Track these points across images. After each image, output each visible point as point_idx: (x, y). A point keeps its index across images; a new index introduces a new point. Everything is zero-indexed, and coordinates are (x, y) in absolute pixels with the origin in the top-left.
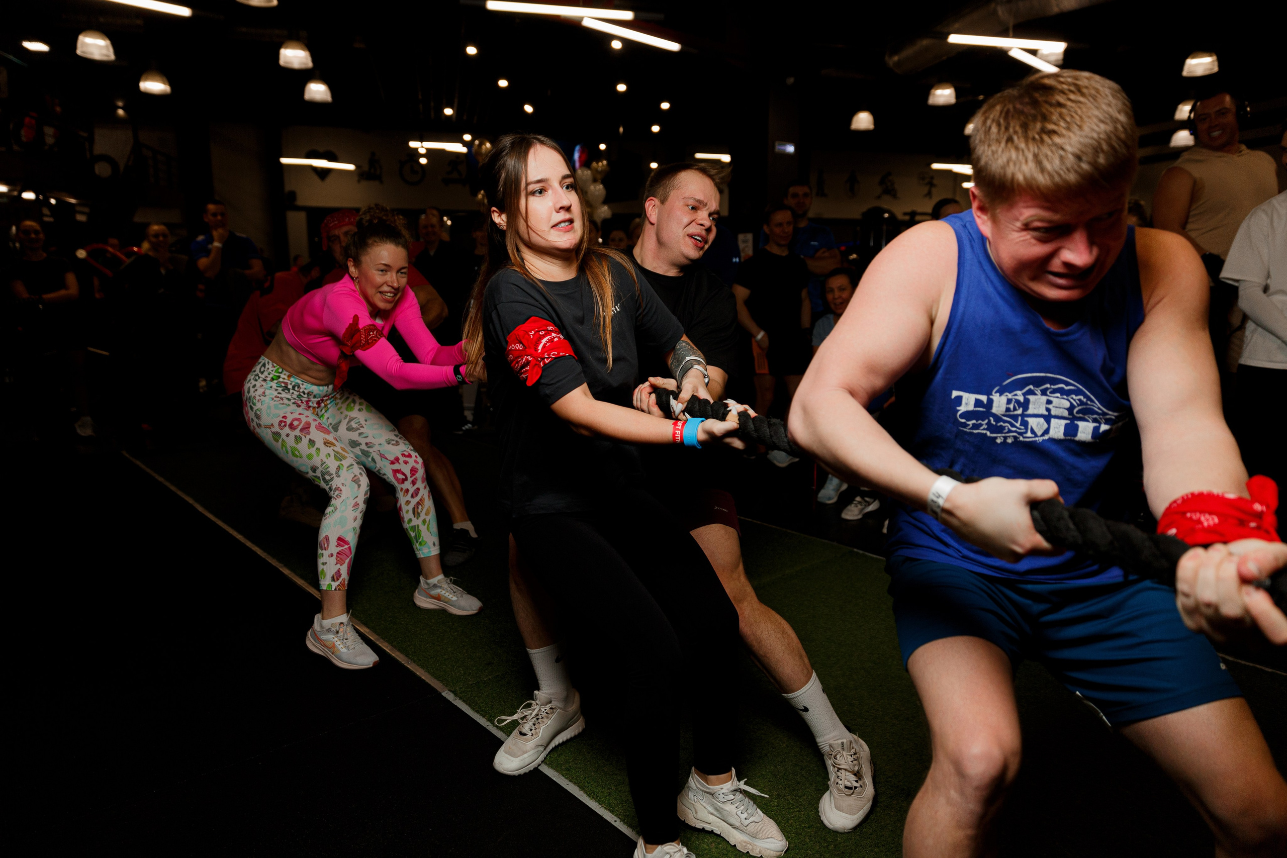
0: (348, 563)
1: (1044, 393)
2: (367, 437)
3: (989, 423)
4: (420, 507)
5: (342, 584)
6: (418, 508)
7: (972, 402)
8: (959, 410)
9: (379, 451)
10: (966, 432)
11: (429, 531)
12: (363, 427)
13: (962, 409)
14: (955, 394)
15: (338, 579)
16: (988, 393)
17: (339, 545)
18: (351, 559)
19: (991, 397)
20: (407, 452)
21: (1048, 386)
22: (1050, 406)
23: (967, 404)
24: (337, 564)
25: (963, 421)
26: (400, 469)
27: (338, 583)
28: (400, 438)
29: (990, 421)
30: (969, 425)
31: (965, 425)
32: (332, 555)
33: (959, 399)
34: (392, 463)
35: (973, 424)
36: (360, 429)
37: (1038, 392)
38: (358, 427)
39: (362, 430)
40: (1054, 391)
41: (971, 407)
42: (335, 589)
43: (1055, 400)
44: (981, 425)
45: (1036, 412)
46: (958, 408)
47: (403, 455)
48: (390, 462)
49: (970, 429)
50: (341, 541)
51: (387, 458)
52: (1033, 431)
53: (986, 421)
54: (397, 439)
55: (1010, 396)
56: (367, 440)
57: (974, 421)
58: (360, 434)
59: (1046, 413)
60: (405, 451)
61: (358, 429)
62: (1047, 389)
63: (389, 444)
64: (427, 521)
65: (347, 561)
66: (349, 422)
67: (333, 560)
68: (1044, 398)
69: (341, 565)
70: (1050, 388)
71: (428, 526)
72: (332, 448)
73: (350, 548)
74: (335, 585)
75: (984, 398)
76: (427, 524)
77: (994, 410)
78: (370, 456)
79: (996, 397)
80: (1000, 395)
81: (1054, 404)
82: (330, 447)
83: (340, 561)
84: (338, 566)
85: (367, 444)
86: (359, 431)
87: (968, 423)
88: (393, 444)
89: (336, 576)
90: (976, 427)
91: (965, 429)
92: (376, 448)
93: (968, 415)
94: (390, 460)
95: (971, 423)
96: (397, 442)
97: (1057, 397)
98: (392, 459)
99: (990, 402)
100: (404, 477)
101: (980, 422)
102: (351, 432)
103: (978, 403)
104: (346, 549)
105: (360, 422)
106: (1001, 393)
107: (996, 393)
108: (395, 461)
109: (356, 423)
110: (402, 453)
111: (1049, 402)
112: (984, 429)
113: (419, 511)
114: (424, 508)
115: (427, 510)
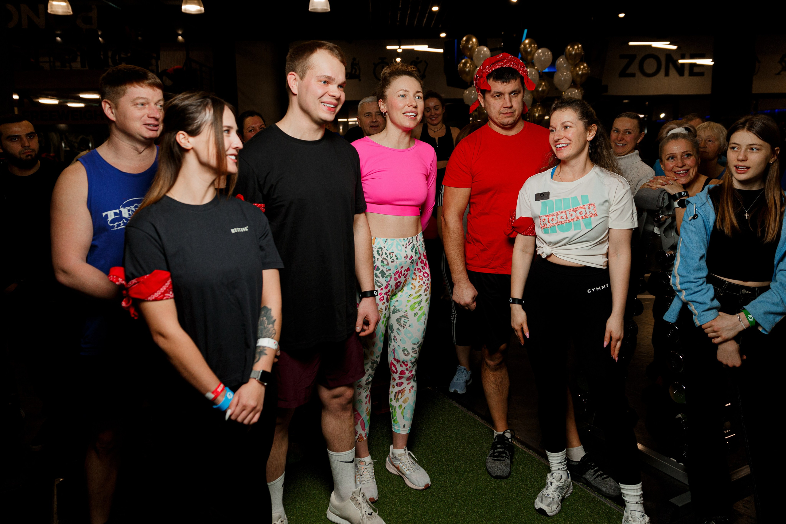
2: (399, 335)
3: (123, 222)
4: (400, 394)
6: (398, 394)
7: (113, 215)
8: (108, 221)
9: (395, 348)
10: (115, 230)
11: (402, 415)
12: (404, 328)
13: (110, 219)
14: (104, 214)
16: (119, 209)
19: (120, 210)
23: (111, 216)
25: (111, 225)
26: (396, 366)
29: (123, 221)
30: (115, 226)
31: (113, 227)
33: (107, 215)
35: (117, 224)
36: (401, 327)
38: (402, 325)
39: (401, 329)
41: (113, 217)
44: (120, 224)
46: (108, 220)
49: (116, 228)
51: (395, 355)
53: (122, 221)
55: (128, 208)
56: (397, 336)
57: (117, 223)
58: (398, 329)
61: (401, 326)
63: (403, 351)
64: (403, 407)
66: (403, 316)
71: (403, 411)
75: (117, 211)
76: (402, 409)
77: (124, 216)
79: (122, 209)
80: (124, 208)
85: (395, 337)
86: (400, 327)
87: (114, 225)
90: (119, 225)
91: (114, 229)
93: (113, 221)
95: (116, 224)
99: (121, 212)
100: (395, 371)
101: (119, 222)
102: (397, 323)
103: (116, 214)
105: (406, 323)
106: (124, 207)
107: (122, 207)
109: (404, 322)
112: (122, 226)
113: (399, 397)
114: (403, 396)
115: (405, 399)
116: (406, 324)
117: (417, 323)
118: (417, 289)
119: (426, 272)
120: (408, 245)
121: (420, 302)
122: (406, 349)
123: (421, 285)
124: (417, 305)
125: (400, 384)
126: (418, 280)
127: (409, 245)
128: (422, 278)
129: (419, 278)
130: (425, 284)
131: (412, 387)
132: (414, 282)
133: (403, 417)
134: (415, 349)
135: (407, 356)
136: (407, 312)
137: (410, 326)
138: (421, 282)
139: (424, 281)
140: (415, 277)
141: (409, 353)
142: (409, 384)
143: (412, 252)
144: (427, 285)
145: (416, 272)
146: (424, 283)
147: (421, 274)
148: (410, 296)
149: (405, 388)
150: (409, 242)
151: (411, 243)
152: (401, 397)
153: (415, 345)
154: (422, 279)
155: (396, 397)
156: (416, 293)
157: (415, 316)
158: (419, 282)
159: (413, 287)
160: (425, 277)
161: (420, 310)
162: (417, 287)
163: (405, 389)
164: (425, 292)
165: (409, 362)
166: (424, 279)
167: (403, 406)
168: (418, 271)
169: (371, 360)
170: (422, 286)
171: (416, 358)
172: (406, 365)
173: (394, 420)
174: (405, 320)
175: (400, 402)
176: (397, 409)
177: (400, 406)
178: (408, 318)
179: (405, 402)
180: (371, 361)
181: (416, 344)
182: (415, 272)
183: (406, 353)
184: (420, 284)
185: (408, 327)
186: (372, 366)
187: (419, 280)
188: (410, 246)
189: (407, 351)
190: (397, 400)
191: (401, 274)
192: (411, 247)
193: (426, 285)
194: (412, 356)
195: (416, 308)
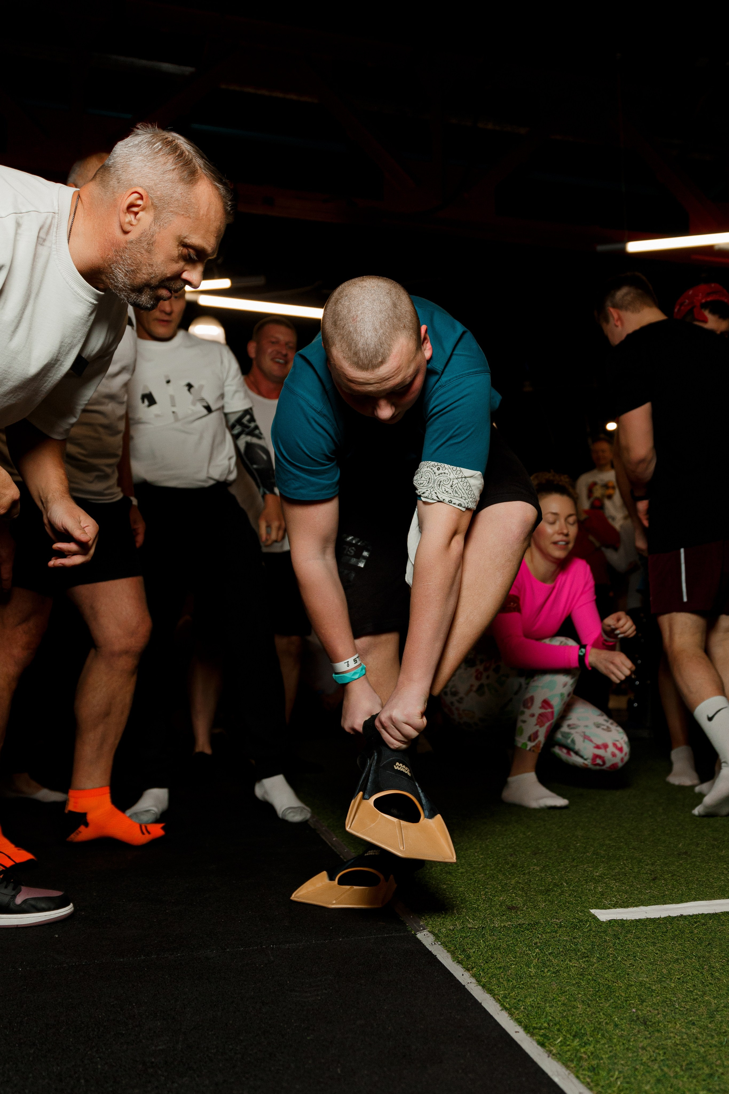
0: (548, 727)
5: (537, 746)
15: (534, 740)
17: (542, 707)
18: (551, 724)
20: (620, 743)
24: (536, 725)
27: (533, 744)
28: (612, 724)
32: (533, 715)
34: (598, 747)
42: (530, 750)
47: (615, 745)
48: (594, 745)
50: (546, 704)
54: (608, 724)
60: (617, 741)
65: (547, 724)
67: (534, 720)
69: (541, 727)
73: (553, 713)
74: (530, 745)
78: (569, 737)
83: (540, 722)
84: (537, 727)
88: (603, 729)
89: (534, 737)
92: (580, 730)
94: (595, 744)
96: (608, 727)
98: (600, 742)
104: (549, 712)
108: (602, 747)
110: (614, 742)
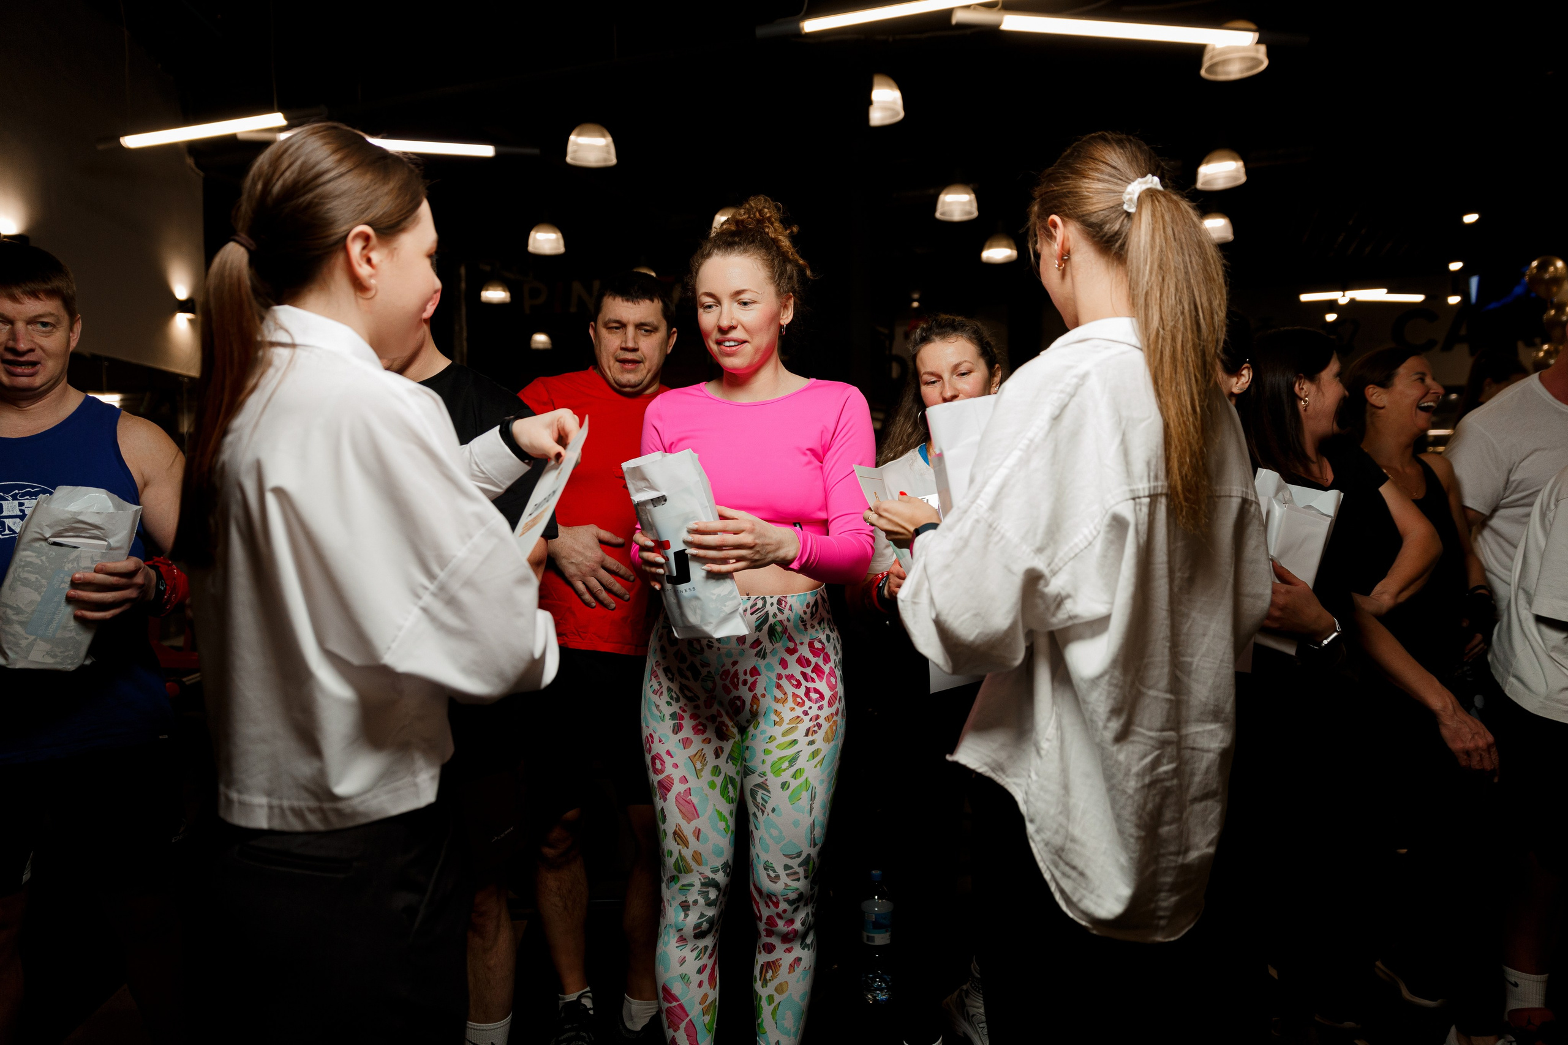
1: (14, 498)
6: (767, 972)
11: (773, 1018)
21: (17, 491)
22: (23, 508)
37: (10, 498)
40: (23, 495)
43: (26, 502)
45: (11, 514)
52: (10, 529)
59: (19, 513)
62: (16, 494)
63: (765, 869)
64: (776, 1002)
66: (758, 784)
68: (16, 502)
70: (19, 493)
72: (680, 847)
76: (773, 1005)
81: (26, 506)
82: (678, 844)
97: (27, 499)
102: (748, 799)
111: (21, 504)
114: (776, 977)
115: (781, 984)
116: (767, 806)
117: (791, 806)
118: (785, 726)
119: (815, 689)
120: (749, 612)
121: (793, 758)
122: (770, 865)
123: (798, 717)
124: (786, 764)
125: (770, 949)
126: (790, 703)
127: (752, 614)
128: (800, 701)
129: (794, 701)
130: (808, 717)
131: (798, 960)
132: (779, 707)
133: (776, 1023)
134: (791, 868)
135: (776, 883)
136: (765, 778)
137: (773, 810)
138: (799, 711)
139: (806, 708)
140: (783, 696)
141: (778, 877)
142: (789, 950)
143: (760, 631)
144: (814, 719)
145: (784, 682)
146: (806, 713)
147: (801, 692)
148: (771, 739)
149: (781, 959)
150: (751, 607)
151: (759, 609)
152: (771, 978)
153: (791, 858)
154: (802, 704)
155: (763, 976)
156: (784, 734)
157: (783, 787)
158: (792, 709)
159: (777, 719)
160: (810, 699)
161: (794, 776)
162: (787, 720)
163: (781, 962)
164: (807, 735)
165: (781, 898)
166: (808, 703)
167: (777, 998)
168: (791, 682)
169: (700, 877)
170: (800, 719)
171: (798, 892)
172: (776, 905)
173: (758, 1024)
174: (764, 796)
175: (772, 985)
176: (764, 1003)
177: (770, 999)
178: (769, 792)
179: (780, 989)
180: (700, 879)
181: (795, 858)
182: (780, 682)
183: (773, 875)
184: (794, 714)
185: (770, 813)
186: (704, 892)
187: (793, 705)
188: (755, 616)
189: (774, 871)
190: (765, 983)
191: (736, 680)
192: (758, 619)
193: (811, 720)
194: (785, 883)
195: (785, 770)
